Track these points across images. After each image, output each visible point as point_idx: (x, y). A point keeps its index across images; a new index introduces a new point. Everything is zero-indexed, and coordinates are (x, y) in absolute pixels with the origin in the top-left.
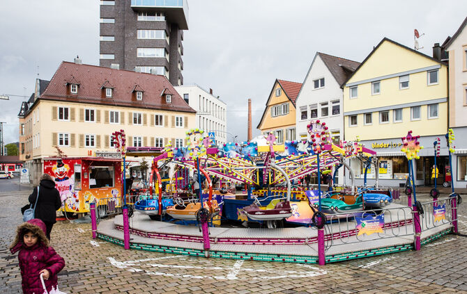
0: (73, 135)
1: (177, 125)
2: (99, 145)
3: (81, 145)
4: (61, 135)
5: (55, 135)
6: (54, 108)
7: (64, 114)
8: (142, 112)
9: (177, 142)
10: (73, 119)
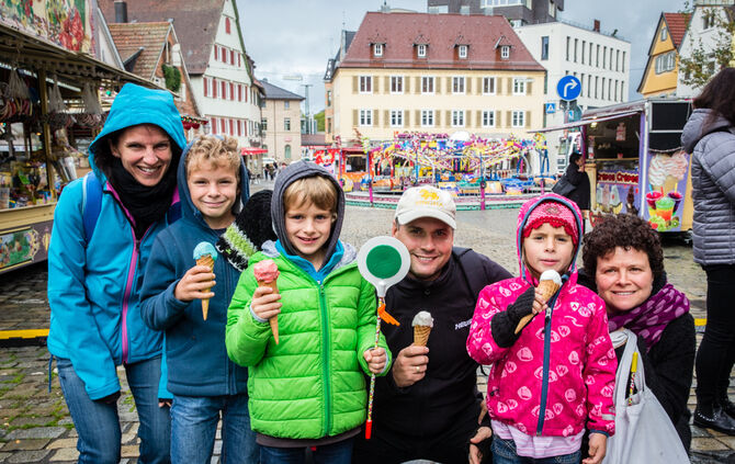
0: (376, 112)
1: (516, 90)
2: (407, 123)
3: (386, 123)
4: (363, 112)
5: (355, 112)
6: (355, 78)
7: (366, 85)
8: (464, 75)
9: (515, 117)
10: (376, 90)
